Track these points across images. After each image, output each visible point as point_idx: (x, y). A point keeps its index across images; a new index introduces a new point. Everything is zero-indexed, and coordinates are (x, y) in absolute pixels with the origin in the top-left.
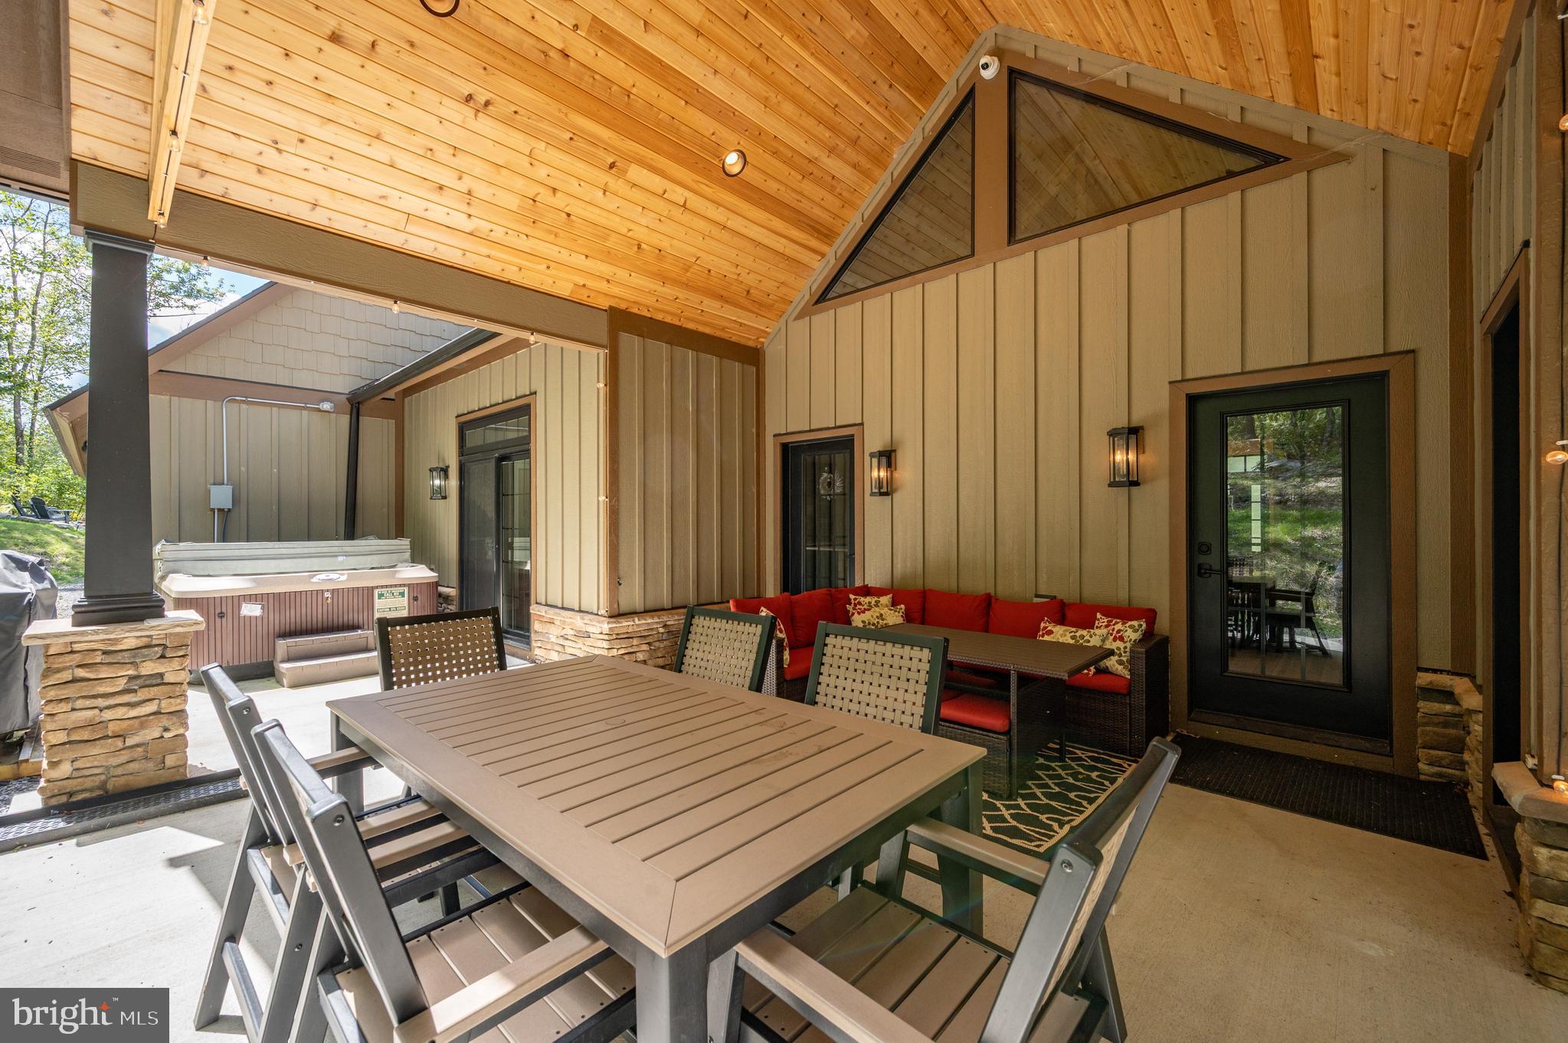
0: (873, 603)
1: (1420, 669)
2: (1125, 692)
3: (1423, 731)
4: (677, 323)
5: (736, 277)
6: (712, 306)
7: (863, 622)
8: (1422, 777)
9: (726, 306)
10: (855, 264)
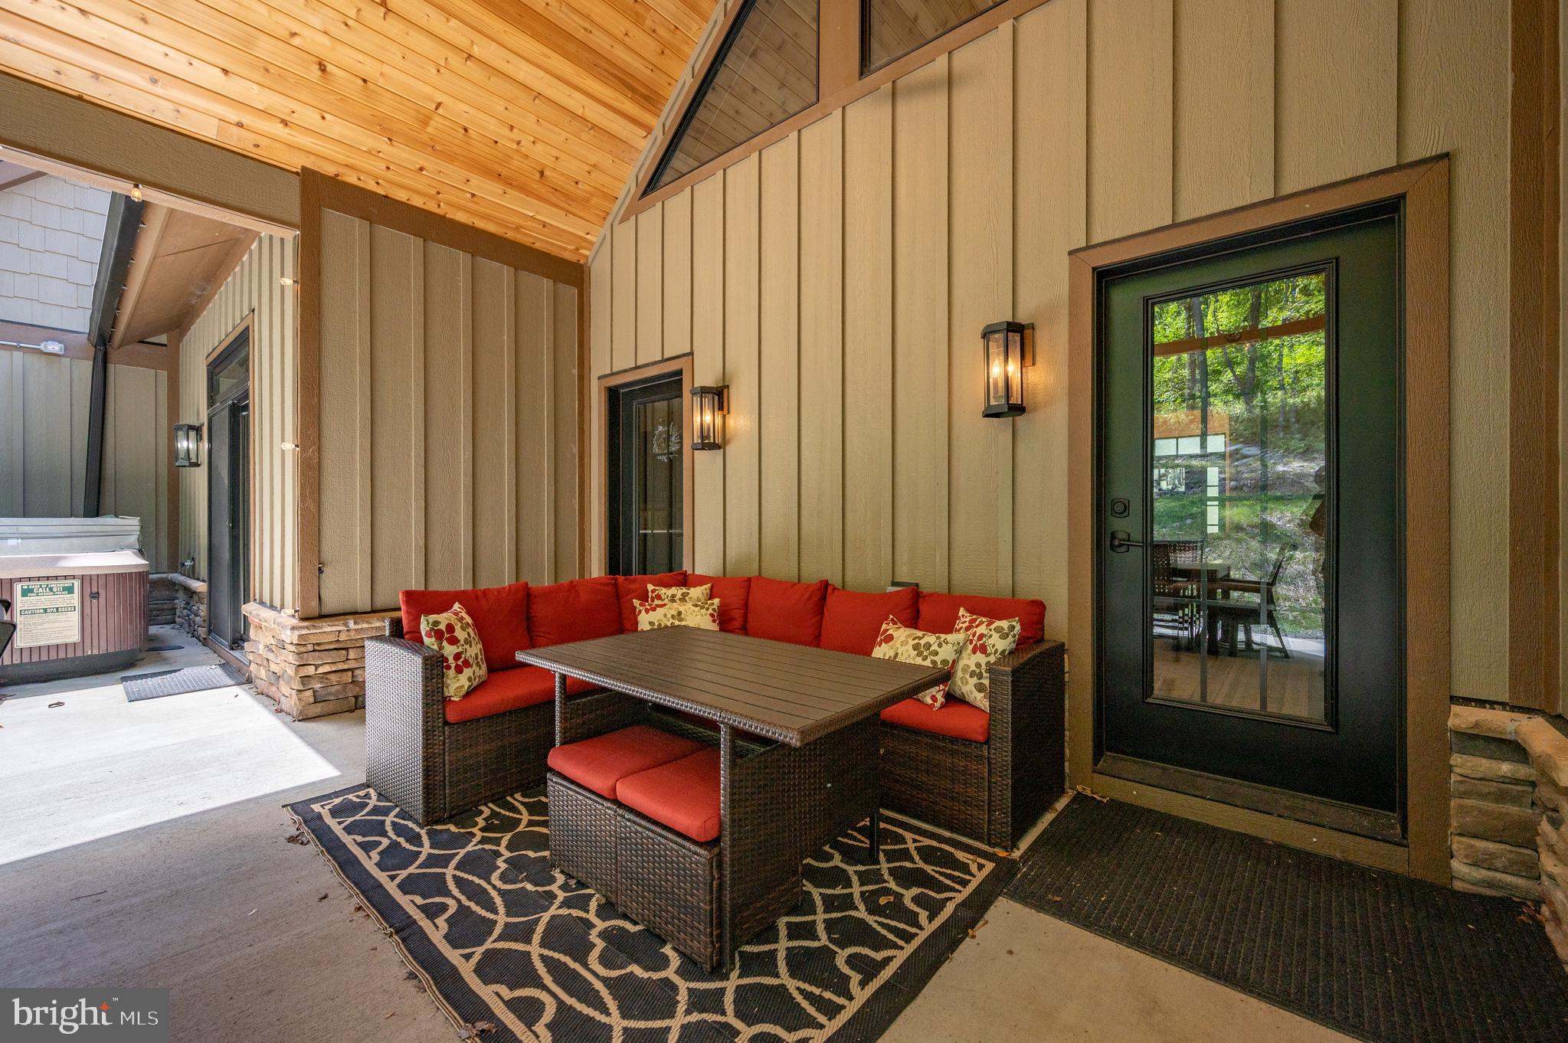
0: (679, 596)
1: (1454, 699)
2: (981, 738)
3: (1461, 807)
4: (431, 206)
5: (515, 146)
6: (489, 191)
7: (651, 623)
8: (1458, 885)
9: (508, 190)
10: (687, 142)
